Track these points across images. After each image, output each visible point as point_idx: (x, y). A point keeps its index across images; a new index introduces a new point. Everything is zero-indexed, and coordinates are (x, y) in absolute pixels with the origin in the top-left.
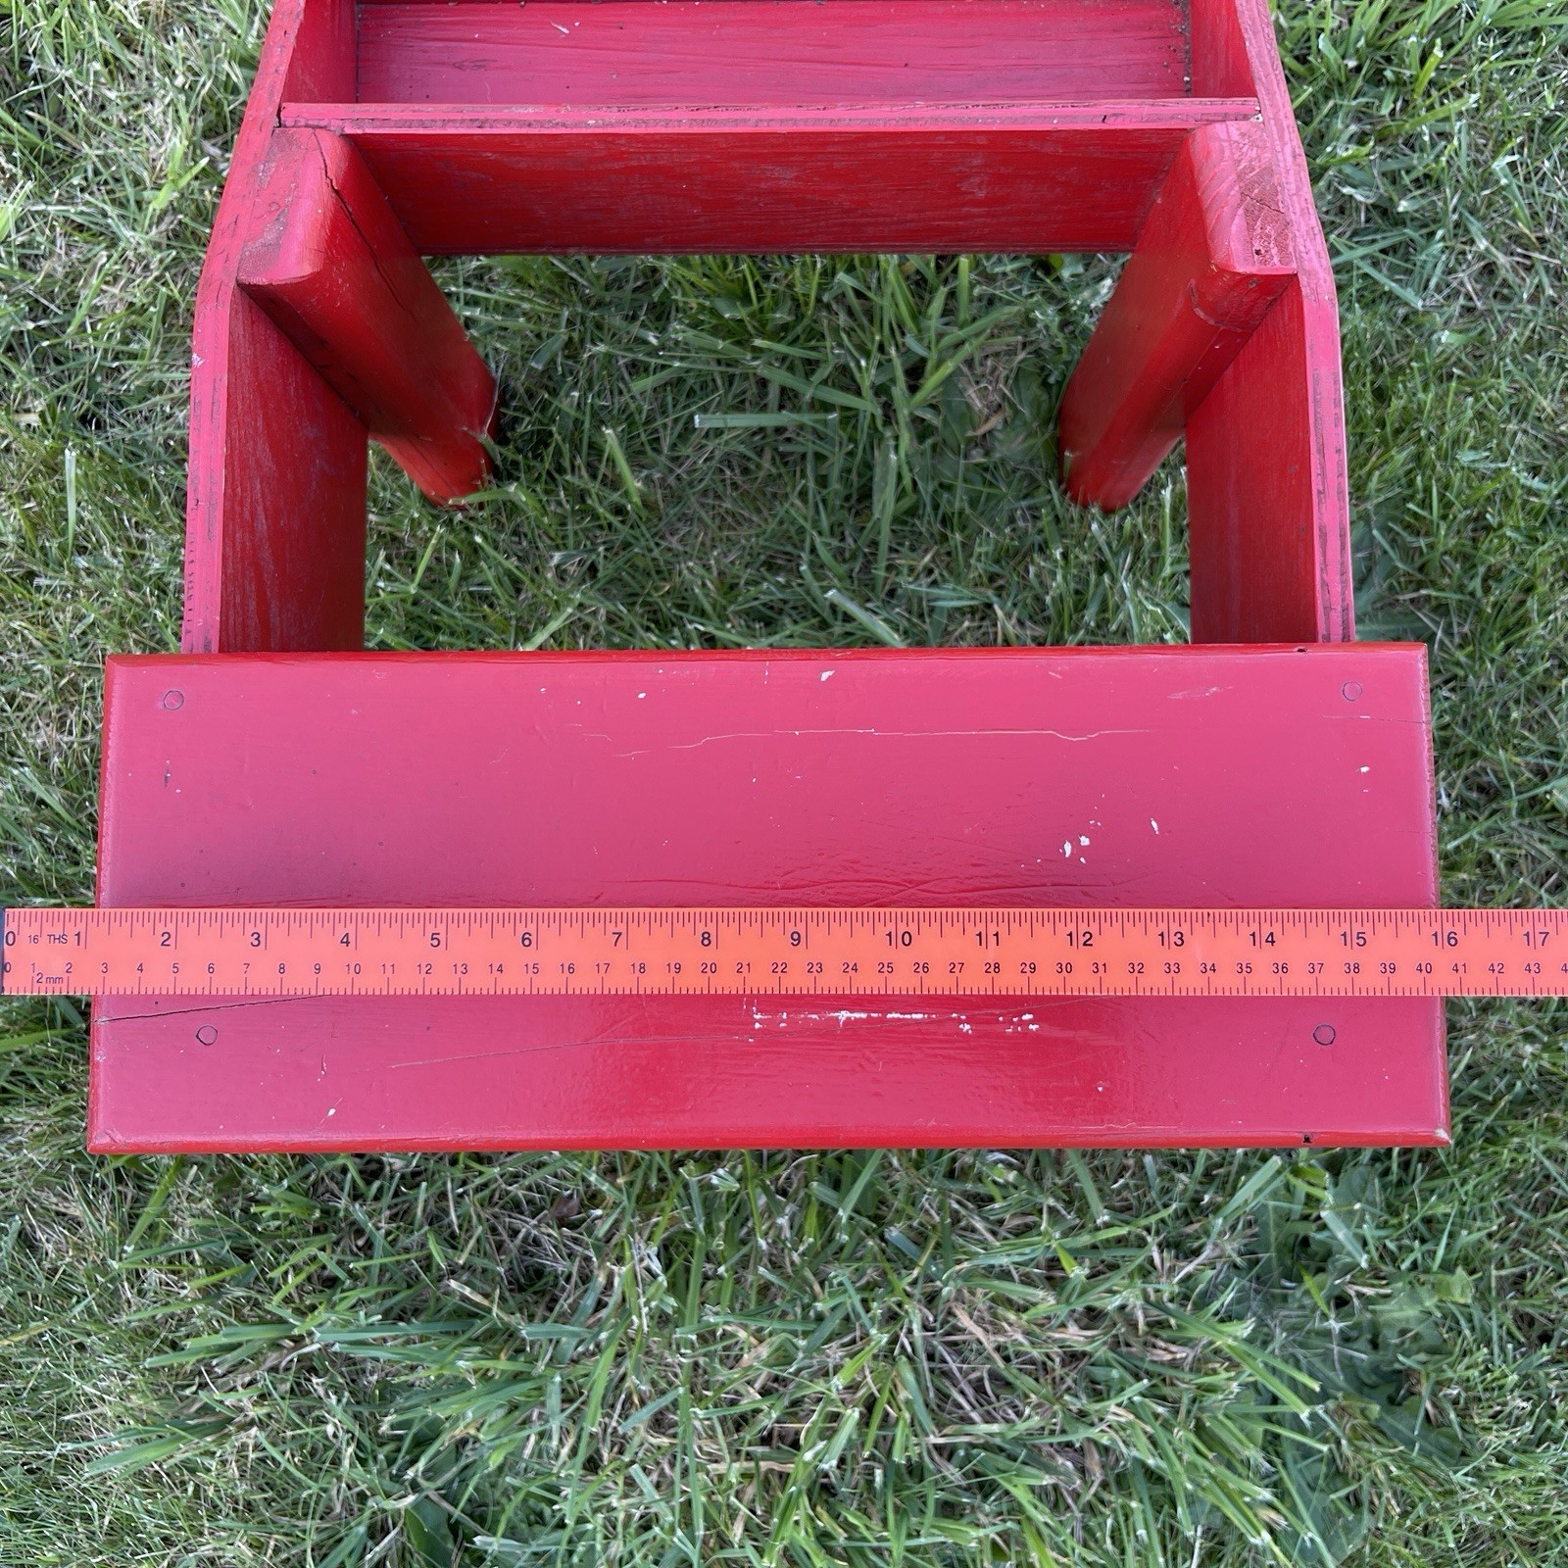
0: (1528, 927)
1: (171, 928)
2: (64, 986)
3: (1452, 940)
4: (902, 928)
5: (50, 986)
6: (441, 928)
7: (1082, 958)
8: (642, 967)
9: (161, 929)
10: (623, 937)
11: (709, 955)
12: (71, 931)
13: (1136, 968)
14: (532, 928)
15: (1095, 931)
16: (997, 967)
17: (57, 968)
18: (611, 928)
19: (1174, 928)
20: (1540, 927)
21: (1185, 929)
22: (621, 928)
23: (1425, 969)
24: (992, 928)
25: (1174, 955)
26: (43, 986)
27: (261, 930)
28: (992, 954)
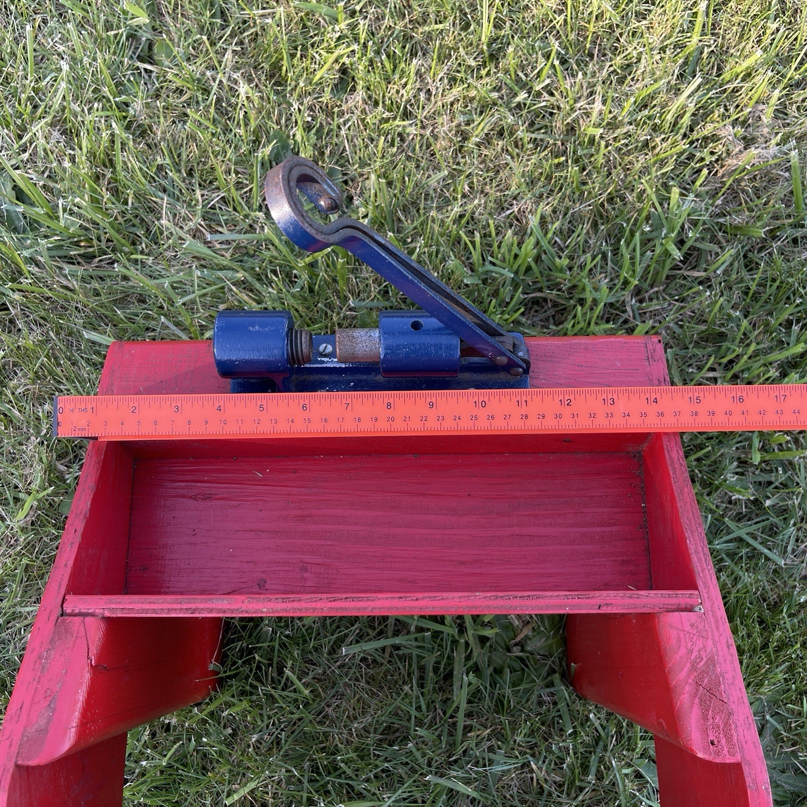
0: (777, 393)
1: (136, 405)
2: (87, 432)
3: (741, 399)
4: (481, 399)
5: (80, 432)
6: (264, 402)
7: (566, 412)
8: (359, 419)
9: (131, 405)
10: (350, 406)
11: (390, 413)
12: (89, 407)
13: (593, 416)
14: (307, 402)
15: (572, 399)
16: (526, 416)
17: (83, 423)
18: (344, 401)
19: (610, 396)
20: (782, 393)
21: (615, 397)
22: (349, 401)
23: (729, 413)
24: (524, 398)
25: (610, 409)
26: (76, 432)
27: (179, 404)
28: (524, 410)
